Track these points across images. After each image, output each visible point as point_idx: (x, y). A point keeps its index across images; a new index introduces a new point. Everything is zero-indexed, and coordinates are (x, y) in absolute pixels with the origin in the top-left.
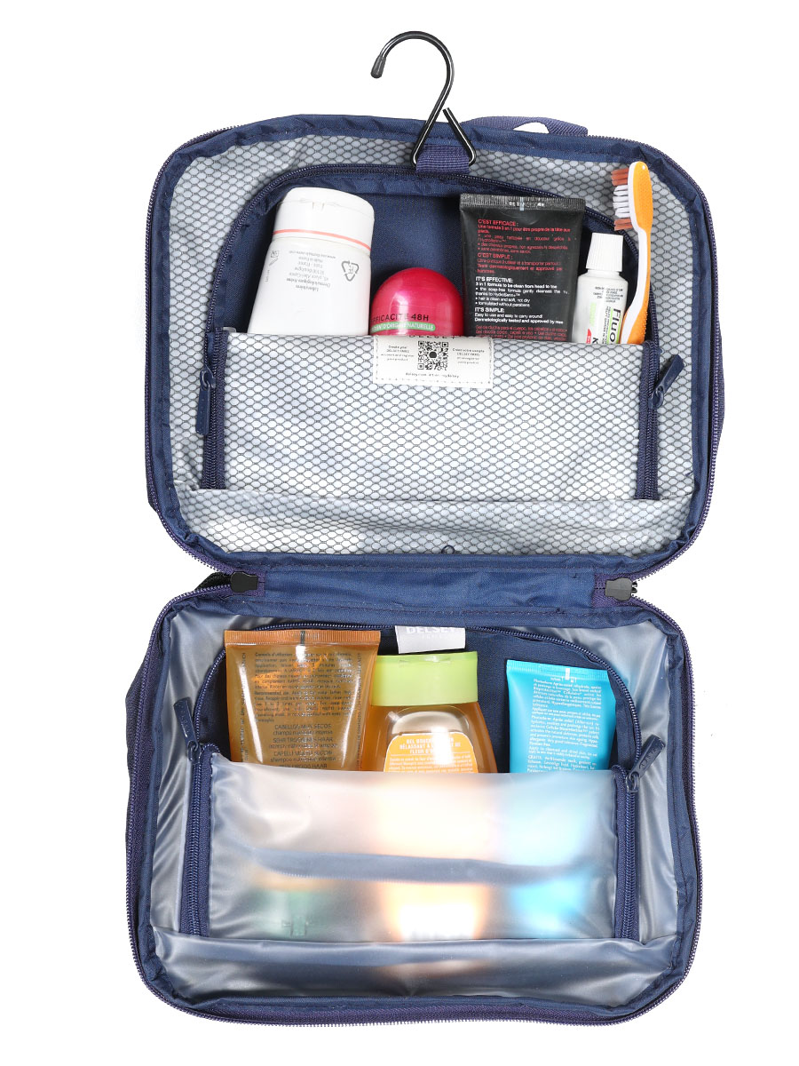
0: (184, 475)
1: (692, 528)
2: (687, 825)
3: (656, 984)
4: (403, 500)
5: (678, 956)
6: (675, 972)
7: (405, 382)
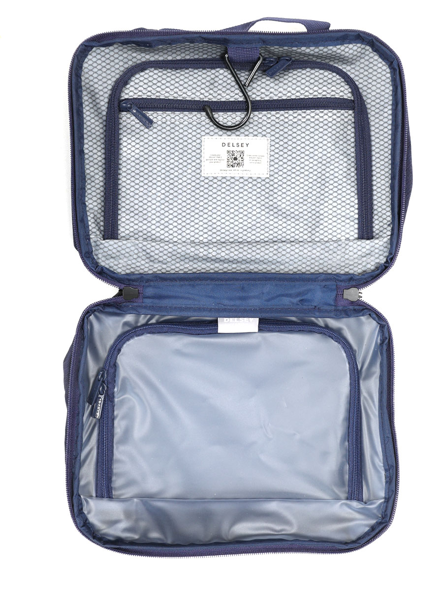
0: (95, 232)
1: (391, 256)
2: (390, 436)
3: (373, 528)
4: (230, 242)
5: (385, 511)
6: (383, 521)
7: (220, 175)
